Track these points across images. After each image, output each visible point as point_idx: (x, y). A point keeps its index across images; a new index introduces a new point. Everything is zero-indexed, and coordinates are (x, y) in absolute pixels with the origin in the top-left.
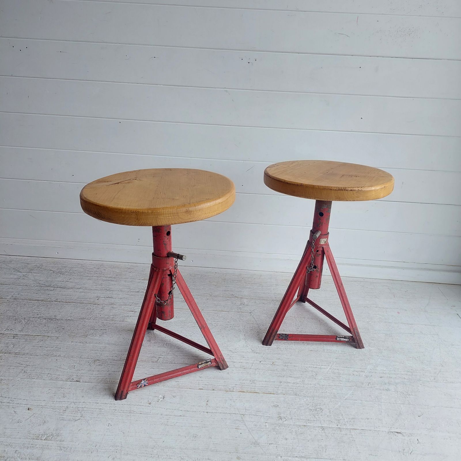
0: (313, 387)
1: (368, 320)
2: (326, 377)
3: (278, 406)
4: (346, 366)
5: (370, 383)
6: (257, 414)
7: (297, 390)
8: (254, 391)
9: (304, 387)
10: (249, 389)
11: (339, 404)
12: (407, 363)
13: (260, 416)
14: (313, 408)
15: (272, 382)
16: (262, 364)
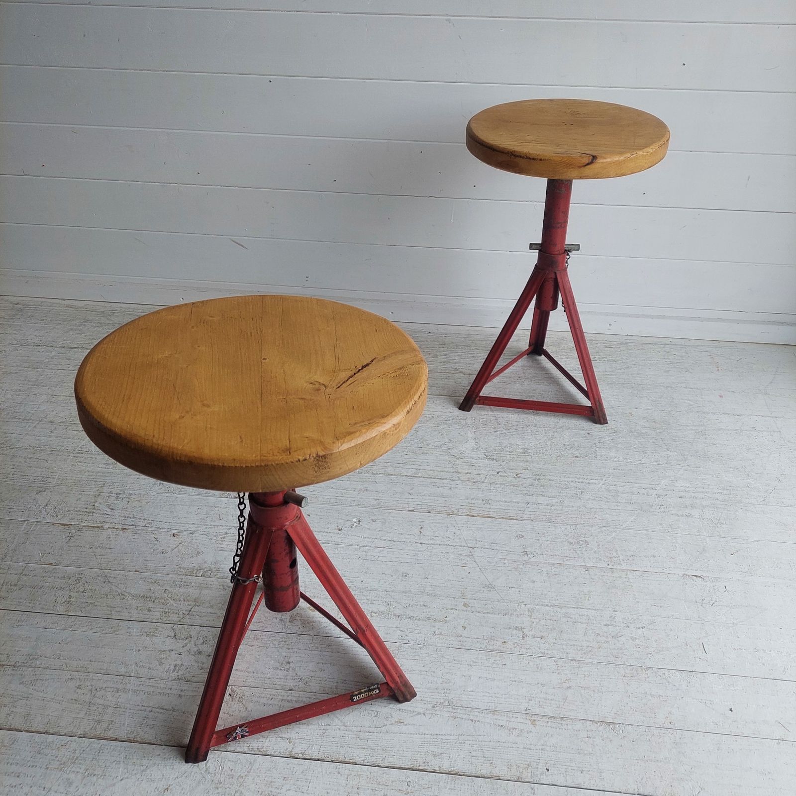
0: (575, 510)
1: (669, 409)
2: (597, 496)
3: (523, 536)
4: (628, 481)
5: (663, 506)
6: (493, 548)
7: (551, 515)
8: (488, 515)
9: (562, 510)
10: (481, 512)
11: (614, 534)
12: (724, 476)
13: (496, 549)
14: (574, 540)
15: (516, 502)
16: (501, 476)
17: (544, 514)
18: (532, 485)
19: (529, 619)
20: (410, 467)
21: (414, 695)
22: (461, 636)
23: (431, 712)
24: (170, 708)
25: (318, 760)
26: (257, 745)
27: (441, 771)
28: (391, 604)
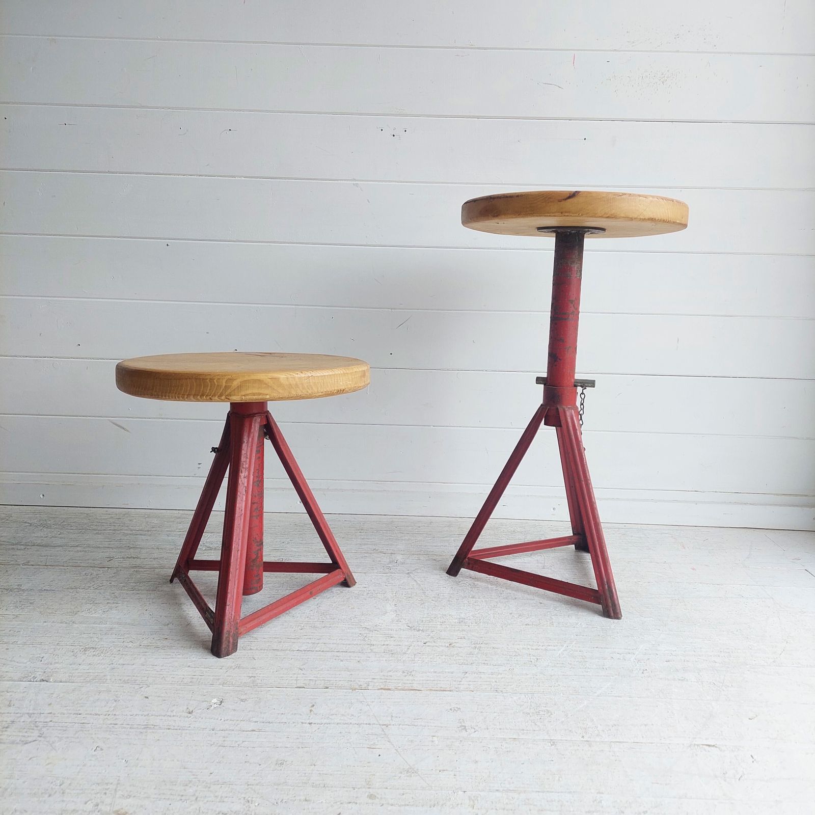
3: (459, 709)
4: (596, 646)
5: (646, 670)
6: (416, 724)
8: (411, 688)
9: (512, 678)
10: (400, 685)
12: (718, 639)
13: (421, 725)
15: (449, 672)
16: (428, 646)
17: (488, 683)
18: (471, 654)
19: (470, 809)
20: (304, 641)
28: (252, 801)
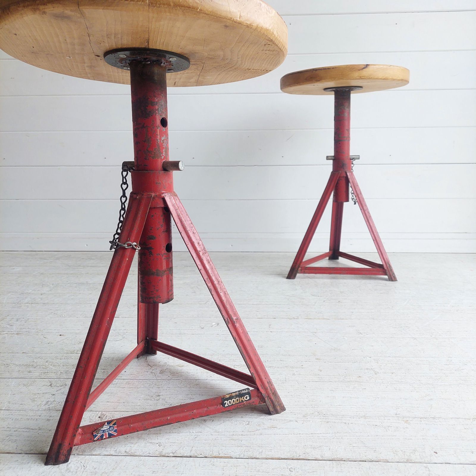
0: (391, 314)
2: (405, 308)
3: (355, 326)
4: (425, 301)
6: (332, 332)
7: (373, 316)
8: (323, 318)
9: (381, 314)
10: (316, 317)
11: (428, 323)
14: (397, 326)
17: (367, 316)
18: (353, 305)
19: (377, 364)
20: (255, 301)
21: (283, 409)
22: (319, 375)
23: (302, 419)
24: (37, 428)
25: (191, 457)
26: (125, 449)
27: (323, 459)
